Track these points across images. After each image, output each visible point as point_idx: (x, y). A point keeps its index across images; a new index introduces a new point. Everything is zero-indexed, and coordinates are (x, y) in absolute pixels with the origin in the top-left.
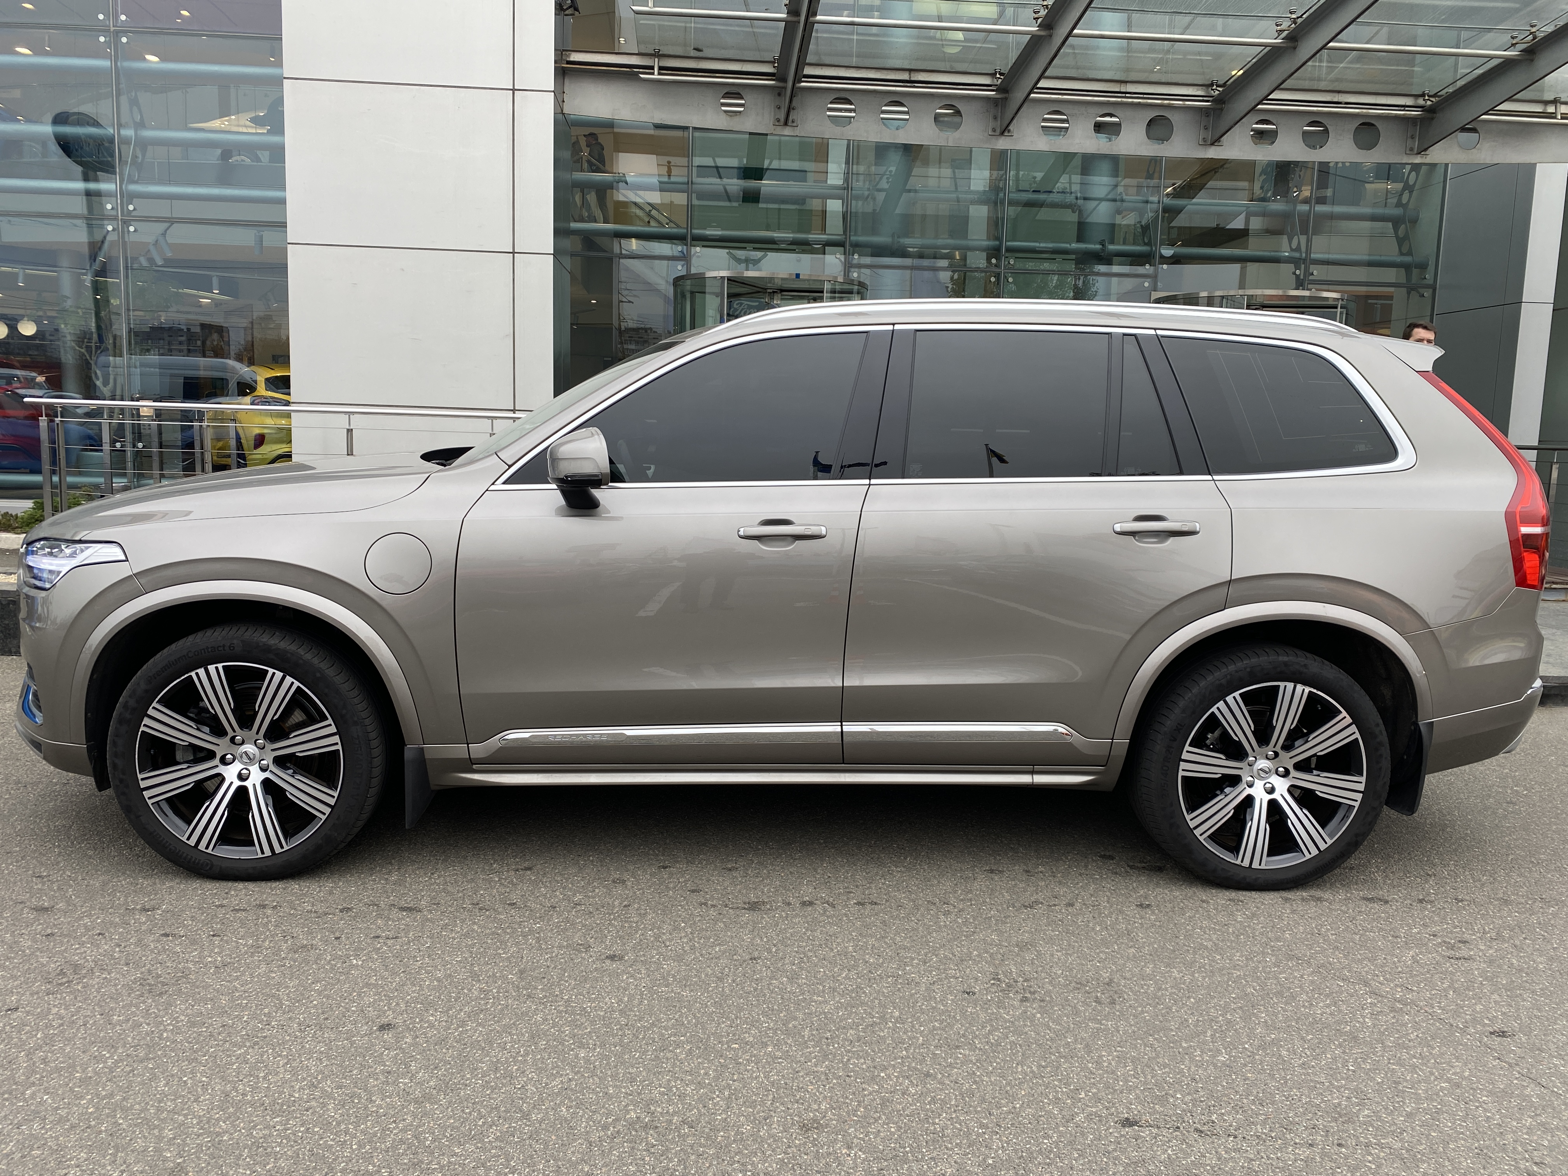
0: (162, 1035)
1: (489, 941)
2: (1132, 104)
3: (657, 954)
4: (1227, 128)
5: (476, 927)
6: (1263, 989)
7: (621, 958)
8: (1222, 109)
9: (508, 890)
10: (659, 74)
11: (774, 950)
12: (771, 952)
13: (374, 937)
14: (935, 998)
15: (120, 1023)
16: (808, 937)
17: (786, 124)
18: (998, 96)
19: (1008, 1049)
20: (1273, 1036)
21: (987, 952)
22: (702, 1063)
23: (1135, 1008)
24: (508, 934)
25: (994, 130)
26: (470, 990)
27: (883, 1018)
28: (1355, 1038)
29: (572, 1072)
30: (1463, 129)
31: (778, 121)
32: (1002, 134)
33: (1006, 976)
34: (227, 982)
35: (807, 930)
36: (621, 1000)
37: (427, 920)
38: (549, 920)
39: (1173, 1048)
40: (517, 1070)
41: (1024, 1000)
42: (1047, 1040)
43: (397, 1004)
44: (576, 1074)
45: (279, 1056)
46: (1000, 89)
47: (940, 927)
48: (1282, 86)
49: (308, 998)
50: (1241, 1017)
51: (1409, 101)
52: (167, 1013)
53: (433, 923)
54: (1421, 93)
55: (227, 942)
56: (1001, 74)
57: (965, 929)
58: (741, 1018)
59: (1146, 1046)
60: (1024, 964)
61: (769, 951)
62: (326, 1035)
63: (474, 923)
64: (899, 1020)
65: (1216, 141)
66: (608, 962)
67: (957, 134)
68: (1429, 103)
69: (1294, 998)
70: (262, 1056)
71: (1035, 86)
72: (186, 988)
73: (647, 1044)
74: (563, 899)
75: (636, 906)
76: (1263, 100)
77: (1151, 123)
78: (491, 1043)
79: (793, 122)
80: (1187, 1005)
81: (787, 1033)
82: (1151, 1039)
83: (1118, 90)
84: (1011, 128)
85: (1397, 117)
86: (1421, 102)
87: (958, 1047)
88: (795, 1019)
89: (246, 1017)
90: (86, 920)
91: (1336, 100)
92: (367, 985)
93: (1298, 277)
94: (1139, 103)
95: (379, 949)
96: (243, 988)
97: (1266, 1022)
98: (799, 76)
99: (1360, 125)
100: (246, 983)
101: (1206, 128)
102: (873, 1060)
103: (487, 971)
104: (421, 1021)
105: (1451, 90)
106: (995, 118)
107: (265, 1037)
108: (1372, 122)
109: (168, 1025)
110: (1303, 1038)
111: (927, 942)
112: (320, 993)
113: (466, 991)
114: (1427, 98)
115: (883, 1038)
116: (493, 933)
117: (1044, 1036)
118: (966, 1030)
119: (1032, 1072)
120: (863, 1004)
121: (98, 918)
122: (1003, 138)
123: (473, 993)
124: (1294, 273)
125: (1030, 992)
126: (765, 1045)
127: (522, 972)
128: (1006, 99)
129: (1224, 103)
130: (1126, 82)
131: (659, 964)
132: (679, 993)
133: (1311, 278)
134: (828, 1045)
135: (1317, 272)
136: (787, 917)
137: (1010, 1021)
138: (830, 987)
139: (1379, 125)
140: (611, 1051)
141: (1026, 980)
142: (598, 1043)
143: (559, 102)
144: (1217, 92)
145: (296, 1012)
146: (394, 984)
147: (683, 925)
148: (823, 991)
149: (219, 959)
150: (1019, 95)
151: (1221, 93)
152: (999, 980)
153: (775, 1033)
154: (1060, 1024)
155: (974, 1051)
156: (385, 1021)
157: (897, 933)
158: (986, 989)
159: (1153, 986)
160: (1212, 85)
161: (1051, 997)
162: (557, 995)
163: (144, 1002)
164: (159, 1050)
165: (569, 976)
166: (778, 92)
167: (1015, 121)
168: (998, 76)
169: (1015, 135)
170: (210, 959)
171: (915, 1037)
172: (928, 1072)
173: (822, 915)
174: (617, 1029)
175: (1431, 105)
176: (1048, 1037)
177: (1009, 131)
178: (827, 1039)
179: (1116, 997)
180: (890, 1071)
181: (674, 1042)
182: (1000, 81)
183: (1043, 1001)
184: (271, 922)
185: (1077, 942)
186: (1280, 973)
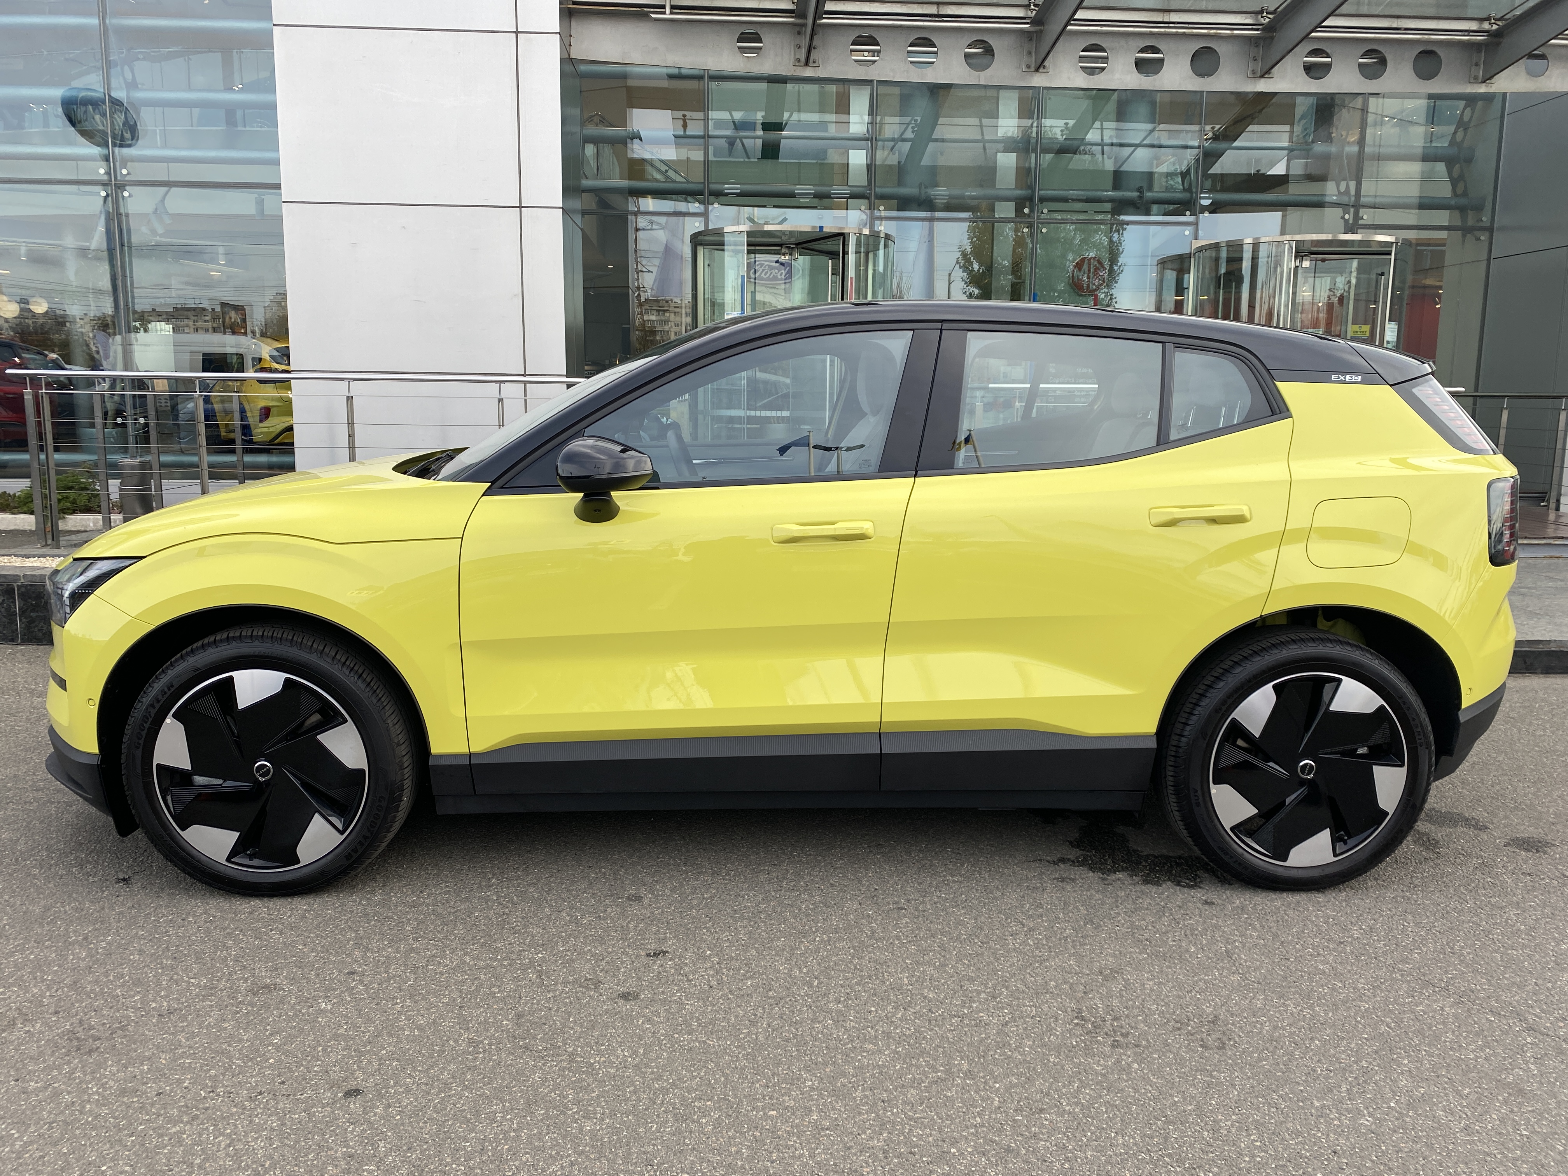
0: (84, 1107)
1: (483, 976)
2: (1176, 34)
3: (678, 991)
4: (1279, 58)
5: (467, 959)
6: (1399, 1026)
7: (636, 997)
8: (1272, 38)
9: (507, 911)
10: (671, 13)
11: (815, 983)
12: (812, 986)
13: (348, 973)
14: (1010, 1045)
15: (37, 1091)
16: (856, 967)
17: (807, 64)
18: (1033, 29)
19: (1104, 1113)
20: (1422, 1090)
21: (1065, 983)
22: (734, 1137)
23: (1250, 1054)
24: (505, 967)
25: (1028, 67)
26: (456, 1041)
27: (948, 1072)
28: (1521, 1092)
29: (575, 1152)
30: (1531, 56)
31: (799, 61)
32: (1037, 70)
33: (1091, 1013)
34: (170, 1035)
35: (853, 957)
36: (635, 1053)
37: (412, 950)
38: (553, 948)
39: (1303, 1108)
40: (509, 1150)
41: (1115, 1045)
42: (1150, 1099)
43: (370, 1062)
44: (579, 1155)
45: (222, 1134)
46: (1036, 21)
47: (1008, 951)
48: (1337, 12)
49: (264, 1054)
50: (1378, 1065)
51: (1474, 26)
52: (93, 1078)
53: (418, 953)
54: (1485, 16)
55: (176, 982)
56: (1035, 5)
57: (1038, 953)
58: (778, 1075)
59: (1270, 1106)
60: (1112, 997)
61: (811, 986)
62: (281, 1105)
63: (466, 954)
64: (969, 1074)
65: (1266, 73)
66: (621, 1002)
67: (988, 72)
68: (1495, 27)
69: (1437, 1037)
70: (201, 1135)
71: (1071, 18)
72: (122, 1043)
73: (665, 1112)
74: (570, 922)
75: (654, 929)
76: (1317, 27)
77: (1195, 57)
78: (478, 1113)
79: (814, 62)
80: (1312, 1050)
81: (834, 1093)
82: (1274, 1096)
83: (1161, 20)
84: (1046, 63)
85: (1460, 42)
86: (1486, 26)
87: (1041, 1111)
88: (844, 1074)
89: (187, 1081)
90: (18, 956)
91: (1395, 26)
92: (336, 1037)
93: (1346, 221)
94: (1184, 34)
95: (353, 988)
96: (188, 1043)
97: (1410, 1071)
98: (820, 12)
99: (1420, 53)
100: (192, 1036)
101: (1255, 59)
102: (940, 1131)
103: (478, 1016)
104: (396, 1084)
105: (1518, 12)
106: (1030, 53)
107: (207, 1109)
108: (1434, 49)
109: (94, 1093)
110: (1458, 1092)
111: (995, 971)
112: (278, 1048)
113: (451, 1043)
114: (1493, 21)
115: (950, 1099)
116: (487, 966)
117: (1145, 1094)
118: (1050, 1088)
119: (1135, 1144)
120: (923, 1052)
121: (32, 953)
122: (1038, 74)
123: (460, 1045)
124: (1343, 218)
125: (1122, 1034)
126: (809, 1111)
127: (519, 1016)
128: (1041, 31)
129: (1275, 31)
130: (1169, 11)
131: (680, 1003)
132: (705, 1042)
133: (1361, 222)
134: (884, 1109)
135: (1367, 216)
136: (829, 941)
137: (1103, 1075)
138: (883, 1032)
139: (1441, 52)
140: (622, 1122)
141: (1115, 1019)
142: (608, 1111)
143: (566, 46)
144: (1267, 20)
145: (248, 1074)
146: (368, 1034)
147: (708, 952)
148: (876, 1037)
149: (165, 1004)
150: (1054, 28)
151: (1272, 20)
152: (1083, 1018)
153: (821, 1096)
154: (1163, 1077)
155: (1063, 1116)
156: (352, 1084)
157: (959, 960)
158: (1070, 1031)
159: (1268, 1024)
160: (1262, 12)
161: (1148, 1040)
162: (559, 1047)
163: (69, 1063)
164: (78, 1128)
165: (575, 1021)
166: (798, 29)
167: (1051, 55)
168: (1033, 7)
169: (1051, 70)
170: (154, 1005)
171: (989, 1098)
172: (1009, 1146)
173: (870, 938)
174: (630, 1092)
175: (1497, 30)
176: (1149, 1095)
177: (1044, 67)
178: (883, 1101)
179: (1225, 1039)
180: (963, 1144)
181: (699, 1108)
182: (1034, 12)
183: (1137, 1046)
184: (230, 955)
185: (1170, 967)
186: (1417, 1005)
